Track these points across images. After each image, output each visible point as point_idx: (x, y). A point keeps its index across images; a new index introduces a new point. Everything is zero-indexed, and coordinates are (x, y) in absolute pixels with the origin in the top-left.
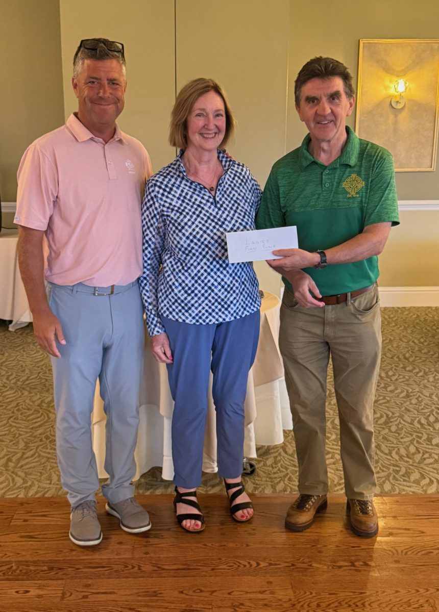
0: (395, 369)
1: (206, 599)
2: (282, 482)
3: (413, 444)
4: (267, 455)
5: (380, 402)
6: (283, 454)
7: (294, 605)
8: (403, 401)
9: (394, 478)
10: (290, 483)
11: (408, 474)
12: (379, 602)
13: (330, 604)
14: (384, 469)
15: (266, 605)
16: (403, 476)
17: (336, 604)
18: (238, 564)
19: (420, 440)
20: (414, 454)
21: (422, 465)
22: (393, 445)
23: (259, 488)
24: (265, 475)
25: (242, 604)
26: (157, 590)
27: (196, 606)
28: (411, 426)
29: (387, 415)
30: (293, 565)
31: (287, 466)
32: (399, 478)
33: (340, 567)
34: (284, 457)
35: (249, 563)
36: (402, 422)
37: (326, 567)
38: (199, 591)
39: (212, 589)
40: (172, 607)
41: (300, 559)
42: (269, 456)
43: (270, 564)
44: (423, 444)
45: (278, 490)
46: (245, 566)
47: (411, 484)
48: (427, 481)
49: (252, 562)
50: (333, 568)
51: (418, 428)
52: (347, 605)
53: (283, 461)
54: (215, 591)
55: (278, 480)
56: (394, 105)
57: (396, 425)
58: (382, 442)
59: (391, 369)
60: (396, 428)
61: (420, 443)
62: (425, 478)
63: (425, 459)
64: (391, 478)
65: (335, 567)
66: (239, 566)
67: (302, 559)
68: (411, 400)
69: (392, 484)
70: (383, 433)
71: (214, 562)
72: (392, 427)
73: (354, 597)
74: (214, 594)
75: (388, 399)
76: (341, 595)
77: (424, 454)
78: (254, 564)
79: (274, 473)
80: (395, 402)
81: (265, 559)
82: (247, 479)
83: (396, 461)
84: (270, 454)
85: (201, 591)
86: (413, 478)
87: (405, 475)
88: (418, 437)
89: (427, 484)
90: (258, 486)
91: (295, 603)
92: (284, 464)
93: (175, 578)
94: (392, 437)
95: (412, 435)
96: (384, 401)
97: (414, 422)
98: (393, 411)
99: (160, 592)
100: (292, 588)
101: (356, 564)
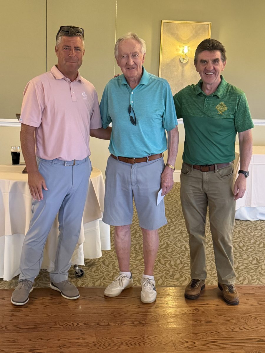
0: (177, 218)
1: (44, 343)
2: (99, 280)
3: (179, 259)
4: (93, 266)
5: (165, 236)
6: (102, 265)
7: (96, 345)
8: (178, 235)
9: (165, 277)
10: (104, 281)
11: (173, 275)
12: (144, 342)
13: (116, 344)
14: (160, 273)
15: (79, 345)
16: (171, 276)
17: (120, 344)
18: (66, 324)
19: (184, 257)
20: (179, 264)
21: (182, 270)
22: (167, 260)
23: (85, 284)
24: (90, 277)
25: (65, 345)
26: (15, 339)
27: (38, 347)
28: (180, 249)
29: (167, 243)
30: (98, 324)
31: (103, 272)
32: (168, 277)
33: (125, 324)
34: (103, 267)
35: (73, 324)
36: (175, 247)
37: (117, 325)
38: (41, 339)
39: (49, 338)
40: (24, 348)
41: (103, 321)
42: (94, 266)
43: (85, 324)
44: (185, 259)
45: (96, 285)
46: (70, 325)
47: (174, 280)
48: (184, 278)
49: (74, 323)
50: (121, 325)
51: (184, 250)
52: (126, 344)
53: (102, 269)
54: (50, 339)
55: (97, 279)
56: (182, 60)
57: (171, 249)
58: (162, 258)
59: (174, 218)
60: (171, 250)
61: (184, 258)
62: (182, 277)
63: (184, 267)
64: (163, 278)
65: (122, 325)
66: (66, 326)
67: (104, 321)
68: (182, 235)
69: (163, 280)
70: (163, 253)
71: (52, 324)
72: (169, 250)
73: (131, 339)
74: (50, 340)
75: (170, 234)
76: (123, 339)
77: (184, 264)
78: (75, 324)
79: (96, 276)
80: (173, 236)
81: (82, 322)
82: (79, 279)
83: (168, 268)
84: (94, 265)
85: (42, 339)
86: (175, 277)
87: (172, 276)
88: (183, 255)
89: (183, 280)
90: (85, 283)
91: (96, 344)
92: (102, 271)
93: (27, 333)
94: (168, 255)
95: (179, 254)
96: (167, 235)
97: (182, 247)
98: (171, 241)
99: (17, 340)
100: (96, 336)
101: (135, 323)
